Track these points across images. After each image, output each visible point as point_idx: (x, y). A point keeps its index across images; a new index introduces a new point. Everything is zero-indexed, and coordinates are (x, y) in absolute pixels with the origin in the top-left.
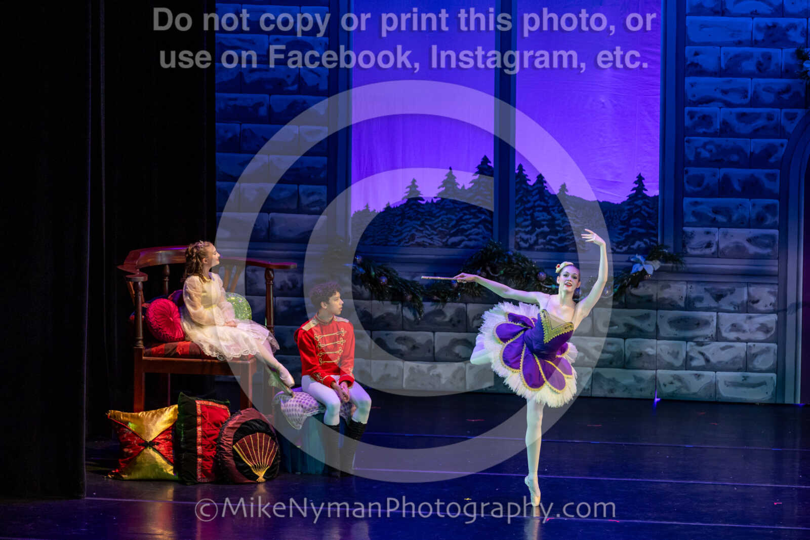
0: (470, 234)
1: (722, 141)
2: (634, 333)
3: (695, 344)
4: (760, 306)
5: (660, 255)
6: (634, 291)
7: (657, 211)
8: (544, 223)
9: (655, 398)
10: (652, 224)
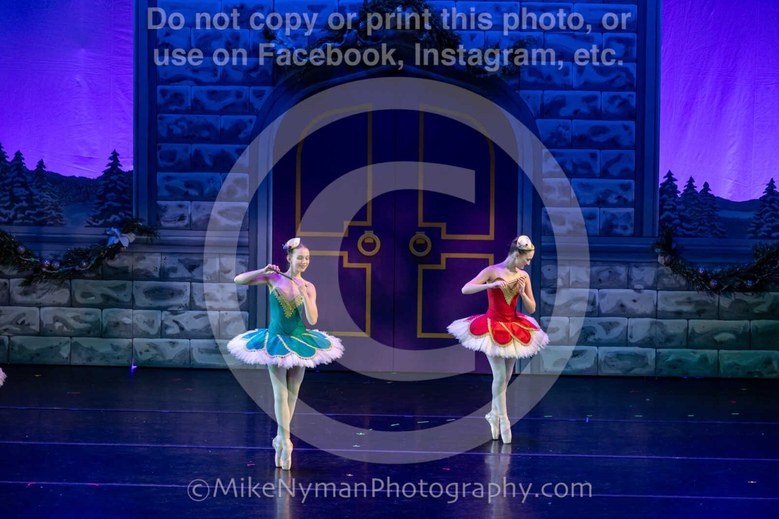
2: (111, 302)
3: (170, 313)
5: (135, 227)
6: (111, 263)
7: (132, 185)
8: (24, 198)
9: (132, 365)
10: (128, 198)
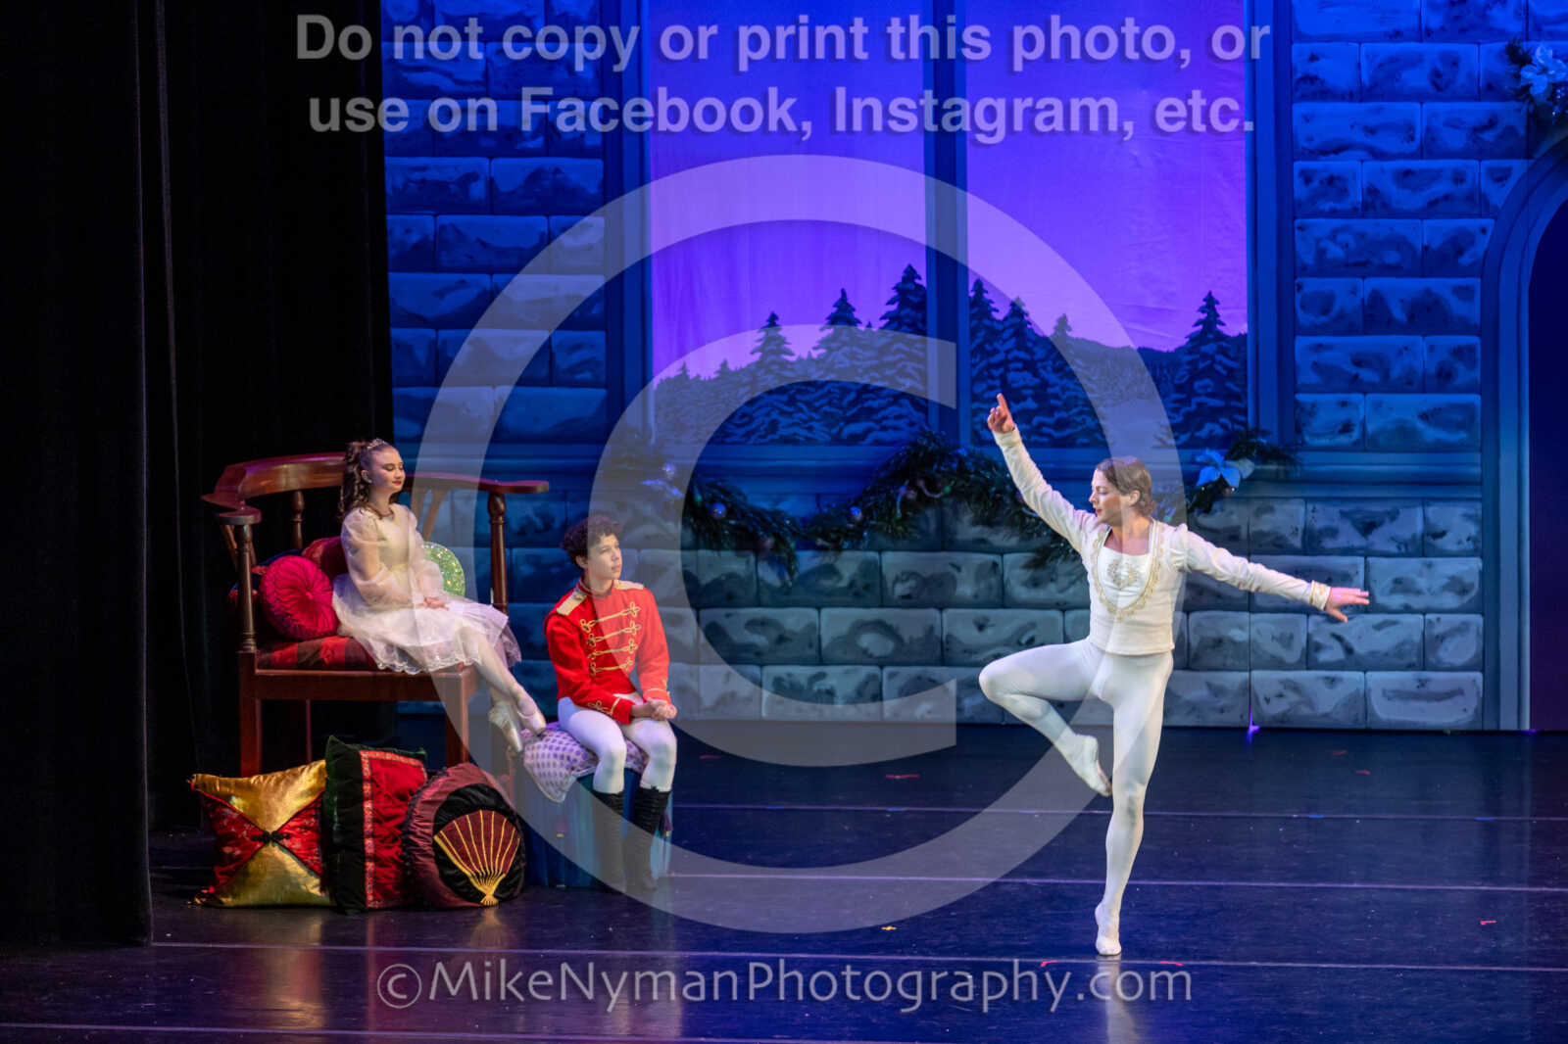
0: (885, 418)
1: (1367, 225)
2: (1205, 600)
4: (1447, 543)
5: (1252, 448)
6: (1206, 521)
7: (1245, 363)
8: (1030, 392)
9: (1249, 725)
10: (1236, 389)
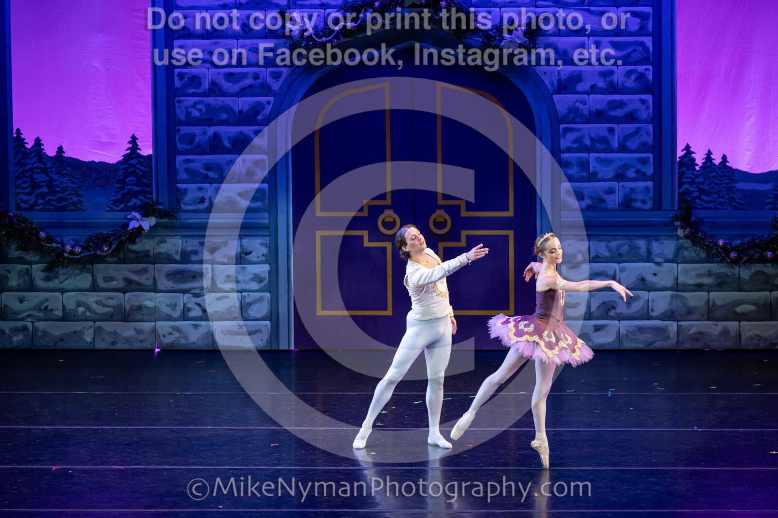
1: (211, 100)
2: (133, 287)
3: (191, 295)
4: (253, 257)
5: (155, 211)
6: (133, 247)
7: (151, 169)
8: (44, 184)
9: (155, 348)
10: (147, 182)
